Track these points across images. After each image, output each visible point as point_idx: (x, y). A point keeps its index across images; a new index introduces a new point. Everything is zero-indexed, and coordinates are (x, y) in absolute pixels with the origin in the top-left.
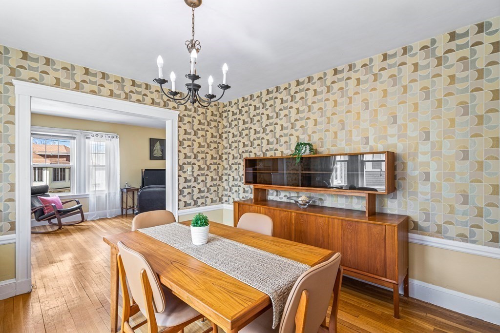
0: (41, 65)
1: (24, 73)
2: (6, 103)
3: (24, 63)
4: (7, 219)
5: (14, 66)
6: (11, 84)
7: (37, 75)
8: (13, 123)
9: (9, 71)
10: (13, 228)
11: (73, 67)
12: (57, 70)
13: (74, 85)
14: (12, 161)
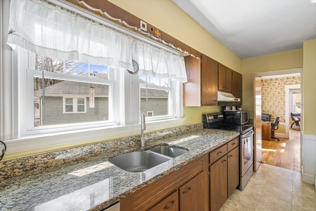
0: (292, 79)
1: (287, 83)
3: (287, 80)
4: (283, 119)
6: (284, 86)
7: (290, 82)
8: (285, 96)
9: (284, 83)
10: (285, 121)
12: (296, 79)
14: (285, 105)
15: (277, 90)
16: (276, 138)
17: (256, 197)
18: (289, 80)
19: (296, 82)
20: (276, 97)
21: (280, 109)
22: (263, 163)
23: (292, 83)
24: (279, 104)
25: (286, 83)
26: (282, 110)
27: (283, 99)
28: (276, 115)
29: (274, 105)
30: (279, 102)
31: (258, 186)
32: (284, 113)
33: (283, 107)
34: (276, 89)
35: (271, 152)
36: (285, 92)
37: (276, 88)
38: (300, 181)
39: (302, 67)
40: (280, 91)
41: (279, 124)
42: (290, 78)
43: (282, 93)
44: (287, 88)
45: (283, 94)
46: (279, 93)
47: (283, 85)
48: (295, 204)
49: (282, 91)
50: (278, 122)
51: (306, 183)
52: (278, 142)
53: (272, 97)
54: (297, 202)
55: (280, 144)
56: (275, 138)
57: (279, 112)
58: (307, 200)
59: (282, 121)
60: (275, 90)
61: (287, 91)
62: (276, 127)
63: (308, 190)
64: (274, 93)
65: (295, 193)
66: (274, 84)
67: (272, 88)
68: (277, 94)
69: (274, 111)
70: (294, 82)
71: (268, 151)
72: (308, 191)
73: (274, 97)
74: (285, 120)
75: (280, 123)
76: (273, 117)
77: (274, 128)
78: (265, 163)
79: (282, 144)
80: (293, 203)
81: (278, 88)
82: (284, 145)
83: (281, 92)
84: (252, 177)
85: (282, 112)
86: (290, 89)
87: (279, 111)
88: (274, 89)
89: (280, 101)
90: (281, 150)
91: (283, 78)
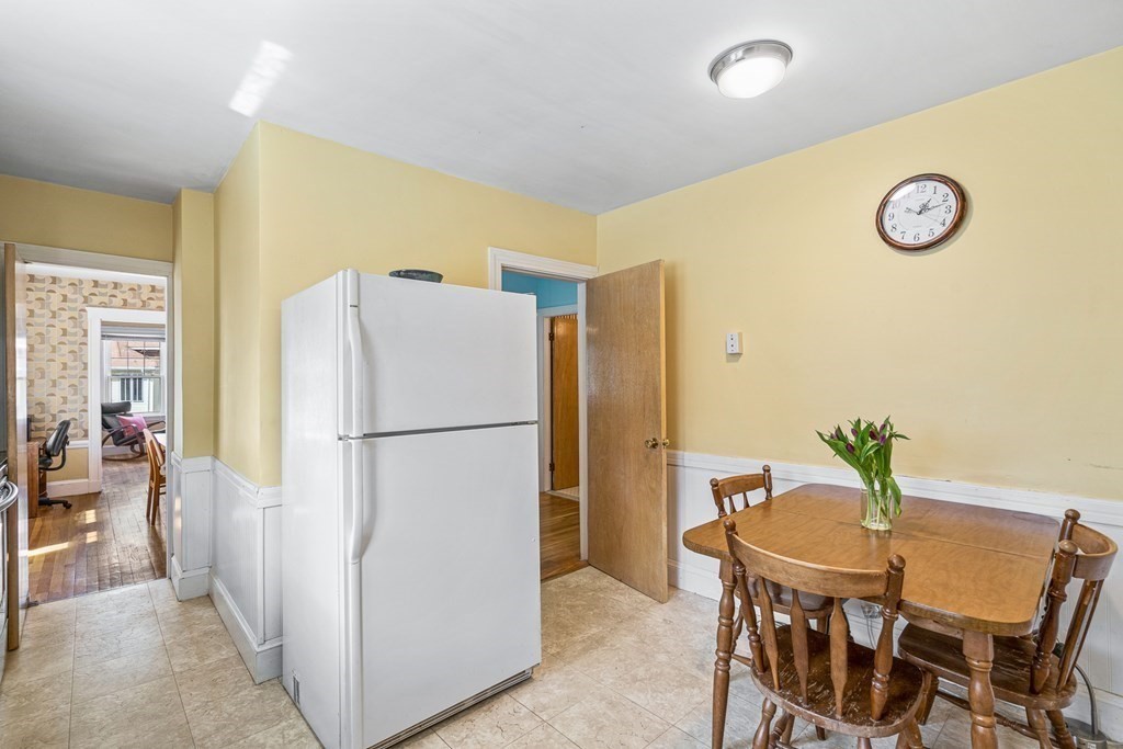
0: (110, 291)
1: (96, 300)
2: (81, 327)
3: (95, 290)
4: (81, 427)
5: (86, 294)
6: (84, 311)
7: (106, 299)
8: (86, 344)
9: (83, 299)
10: (86, 435)
11: (140, 287)
12: (124, 292)
13: (141, 304)
14: (85, 377)
15: (55, 322)
16: (57, 502)
17: (54, 732)
18: (103, 290)
19: (125, 301)
20: (54, 347)
21: (67, 393)
22: (36, 604)
23: (111, 302)
24: (64, 373)
25: (92, 300)
26: (75, 394)
27: (78, 354)
28: (54, 416)
29: (43, 377)
30: (65, 365)
31: (47, 690)
32: (83, 407)
33: (81, 383)
34: (54, 317)
35: (54, 553)
36: (85, 331)
37: (54, 313)
38: (175, 603)
39: (173, 262)
40: (68, 325)
41: (67, 447)
42: (106, 286)
43: (75, 334)
44: (95, 317)
45: (79, 339)
46: (65, 332)
47: (79, 305)
48: (182, 669)
49: (75, 327)
50: (67, 437)
51: (189, 600)
52: (65, 514)
53: (36, 346)
54: (186, 660)
55: (76, 518)
56: (50, 503)
57: (65, 402)
58: (205, 639)
59: (75, 436)
60: (46, 320)
61: (95, 331)
62: (56, 461)
63: (200, 613)
64: (43, 330)
65: (172, 640)
66: (43, 295)
67: (37, 311)
68: (55, 335)
69: (44, 399)
70: (118, 301)
71: (40, 556)
72: (201, 618)
73: (42, 346)
74: (86, 431)
75: (73, 443)
76: (39, 425)
77: (50, 464)
78: (44, 602)
79: (82, 517)
80: (177, 669)
81: (60, 316)
82: (90, 516)
83: (74, 330)
84: (8, 676)
85: (75, 402)
86: (104, 324)
87: (65, 398)
88: (42, 316)
89: (70, 364)
90: (86, 538)
91: (81, 282)
